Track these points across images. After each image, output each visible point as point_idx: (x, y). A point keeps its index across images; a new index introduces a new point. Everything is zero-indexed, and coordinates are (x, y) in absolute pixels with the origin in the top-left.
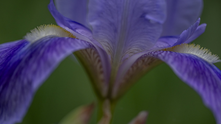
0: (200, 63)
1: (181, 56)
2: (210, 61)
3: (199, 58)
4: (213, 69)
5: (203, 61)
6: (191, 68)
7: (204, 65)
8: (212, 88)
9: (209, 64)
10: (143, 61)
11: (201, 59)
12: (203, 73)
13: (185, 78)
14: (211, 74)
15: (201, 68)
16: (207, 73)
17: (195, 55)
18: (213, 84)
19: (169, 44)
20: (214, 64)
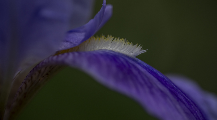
0: (122, 60)
1: (95, 55)
2: (131, 54)
3: (116, 53)
4: (140, 64)
5: (123, 57)
6: (114, 69)
7: (127, 62)
8: (147, 90)
9: (131, 58)
10: (40, 72)
11: (119, 53)
12: (130, 72)
13: (111, 83)
14: (139, 72)
15: (125, 66)
16: (135, 71)
17: (110, 51)
18: (146, 83)
19: (71, 43)
20: (137, 57)
